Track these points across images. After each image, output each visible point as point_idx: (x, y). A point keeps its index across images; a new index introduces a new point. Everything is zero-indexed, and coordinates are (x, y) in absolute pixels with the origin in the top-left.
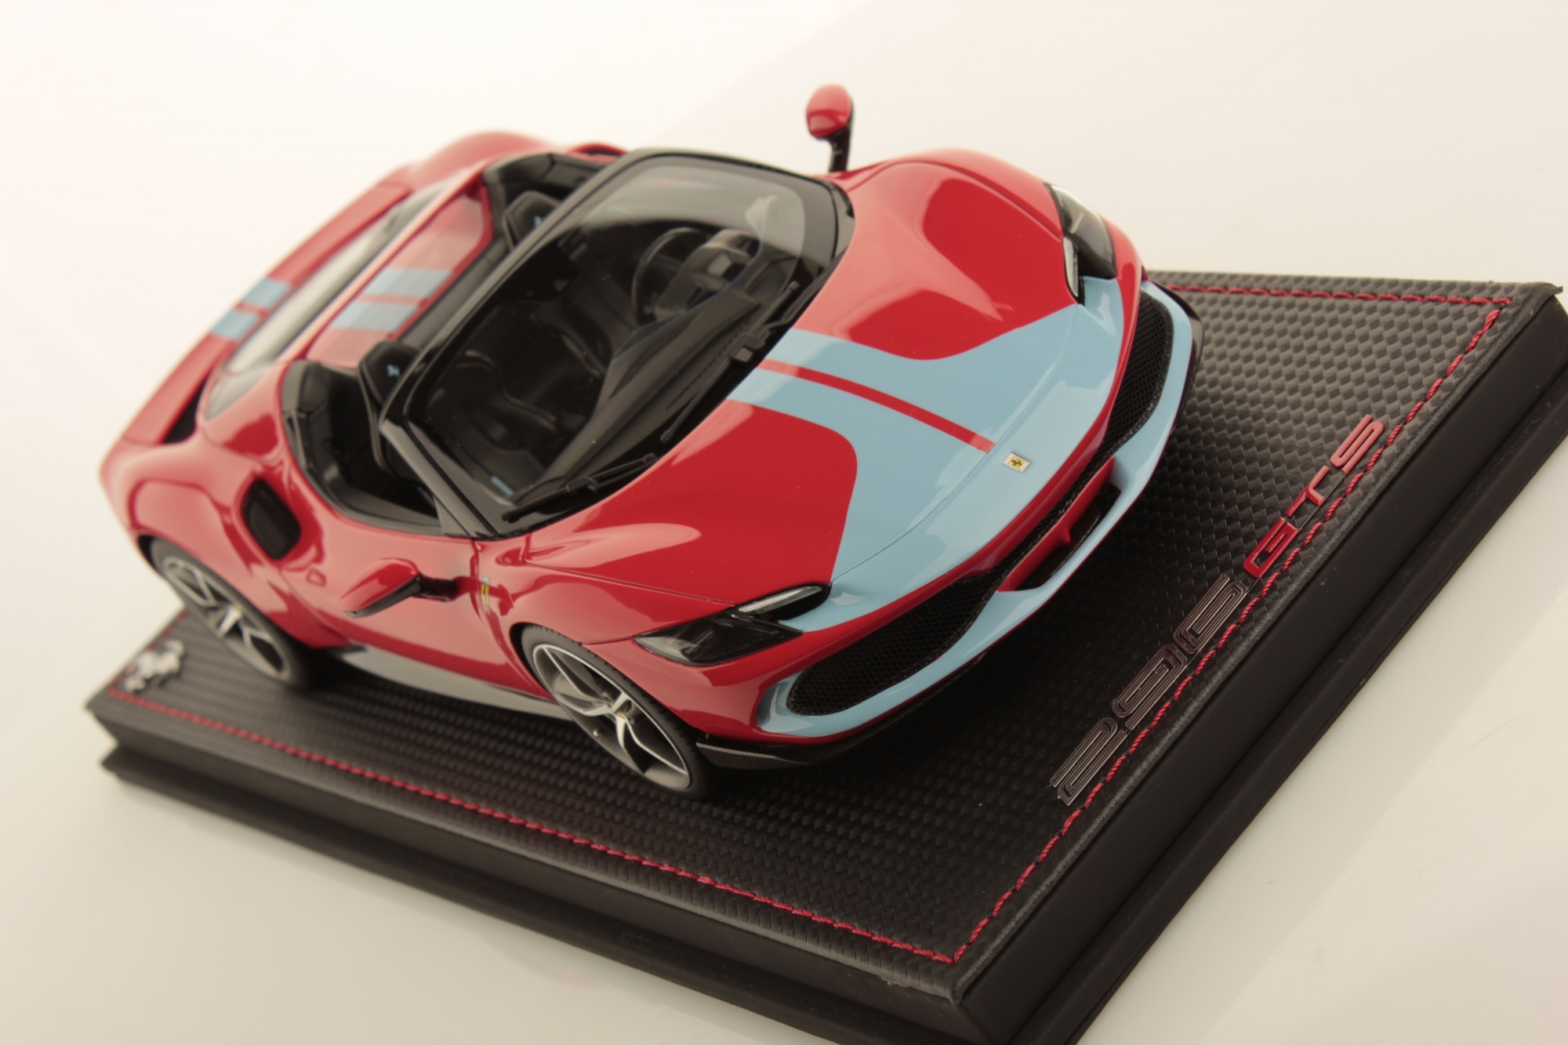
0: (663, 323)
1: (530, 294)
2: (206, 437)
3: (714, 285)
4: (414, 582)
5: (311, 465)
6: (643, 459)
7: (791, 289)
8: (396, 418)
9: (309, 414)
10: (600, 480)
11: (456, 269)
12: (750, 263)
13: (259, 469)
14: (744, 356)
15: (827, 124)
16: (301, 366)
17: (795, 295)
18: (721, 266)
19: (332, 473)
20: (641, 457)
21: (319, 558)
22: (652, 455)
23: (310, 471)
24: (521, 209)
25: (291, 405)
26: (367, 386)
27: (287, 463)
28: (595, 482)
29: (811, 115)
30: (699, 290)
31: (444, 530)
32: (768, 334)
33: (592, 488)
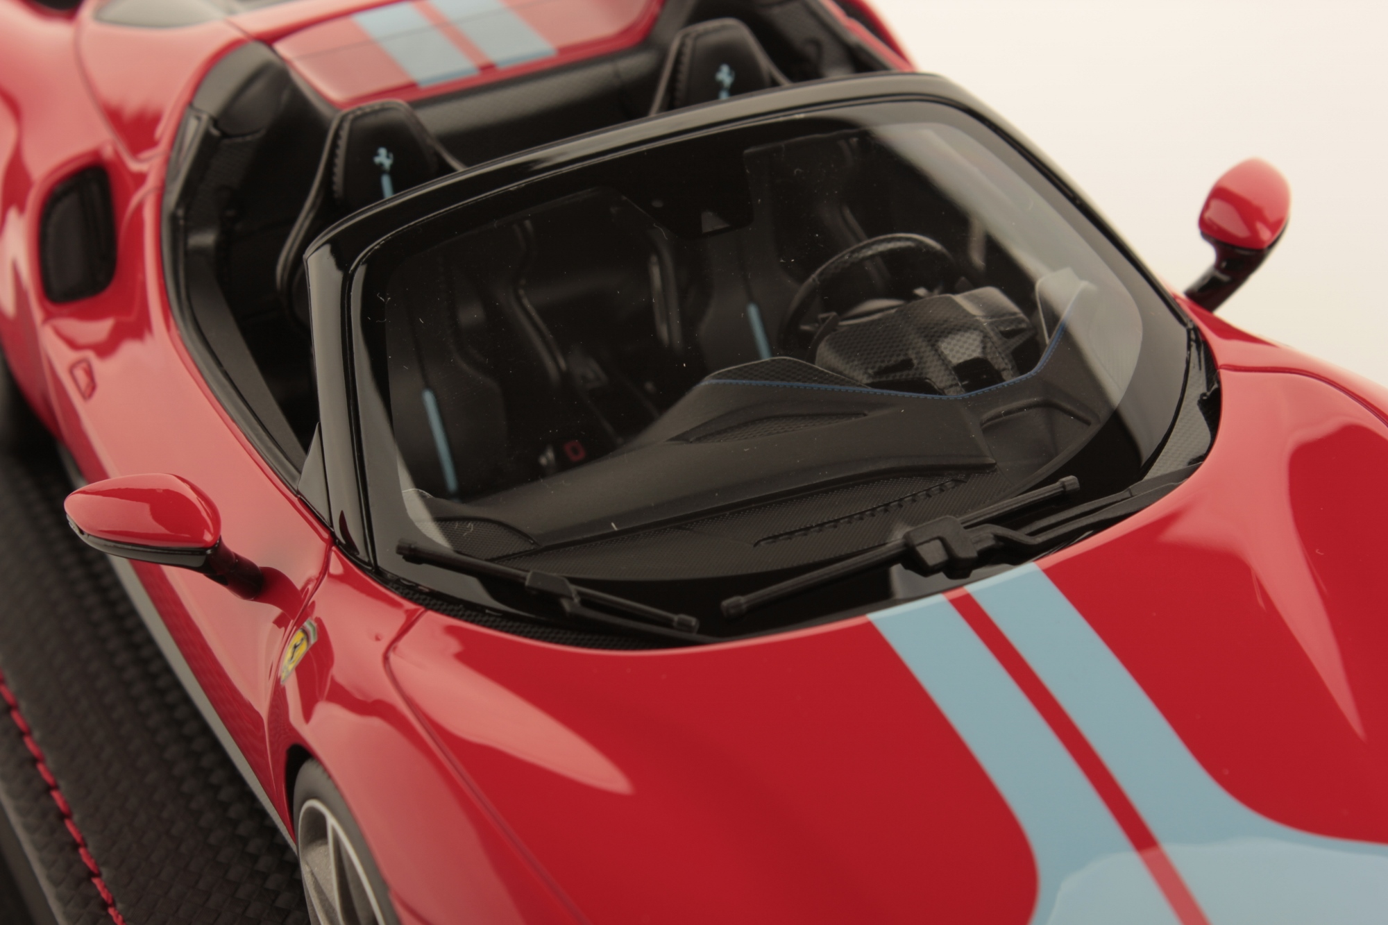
0: (822, 377)
1: (657, 204)
2: (76, 45)
3: (938, 377)
4: (201, 552)
5: (181, 213)
6: (676, 618)
7: (1064, 486)
8: (342, 254)
9: (225, 135)
10: (587, 602)
11: (563, 51)
12: (1010, 379)
13: (108, 152)
14: (932, 553)
15: (1235, 227)
16: (261, 54)
17: (1063, 500)
18: (960, 349)
19: (206, 239)
20: (676, 612)
21: (105, 349)
22: (693, 621)
23: (174, 218)
24: (713, 39)
25: (211, 102)
26: (334, 145)
27: (151, 183)
28: (577, 600)
29: (1219, 193)
30: (907, 364)
31: (300, 486)
32: (990, 543)
33: (566, 604)
